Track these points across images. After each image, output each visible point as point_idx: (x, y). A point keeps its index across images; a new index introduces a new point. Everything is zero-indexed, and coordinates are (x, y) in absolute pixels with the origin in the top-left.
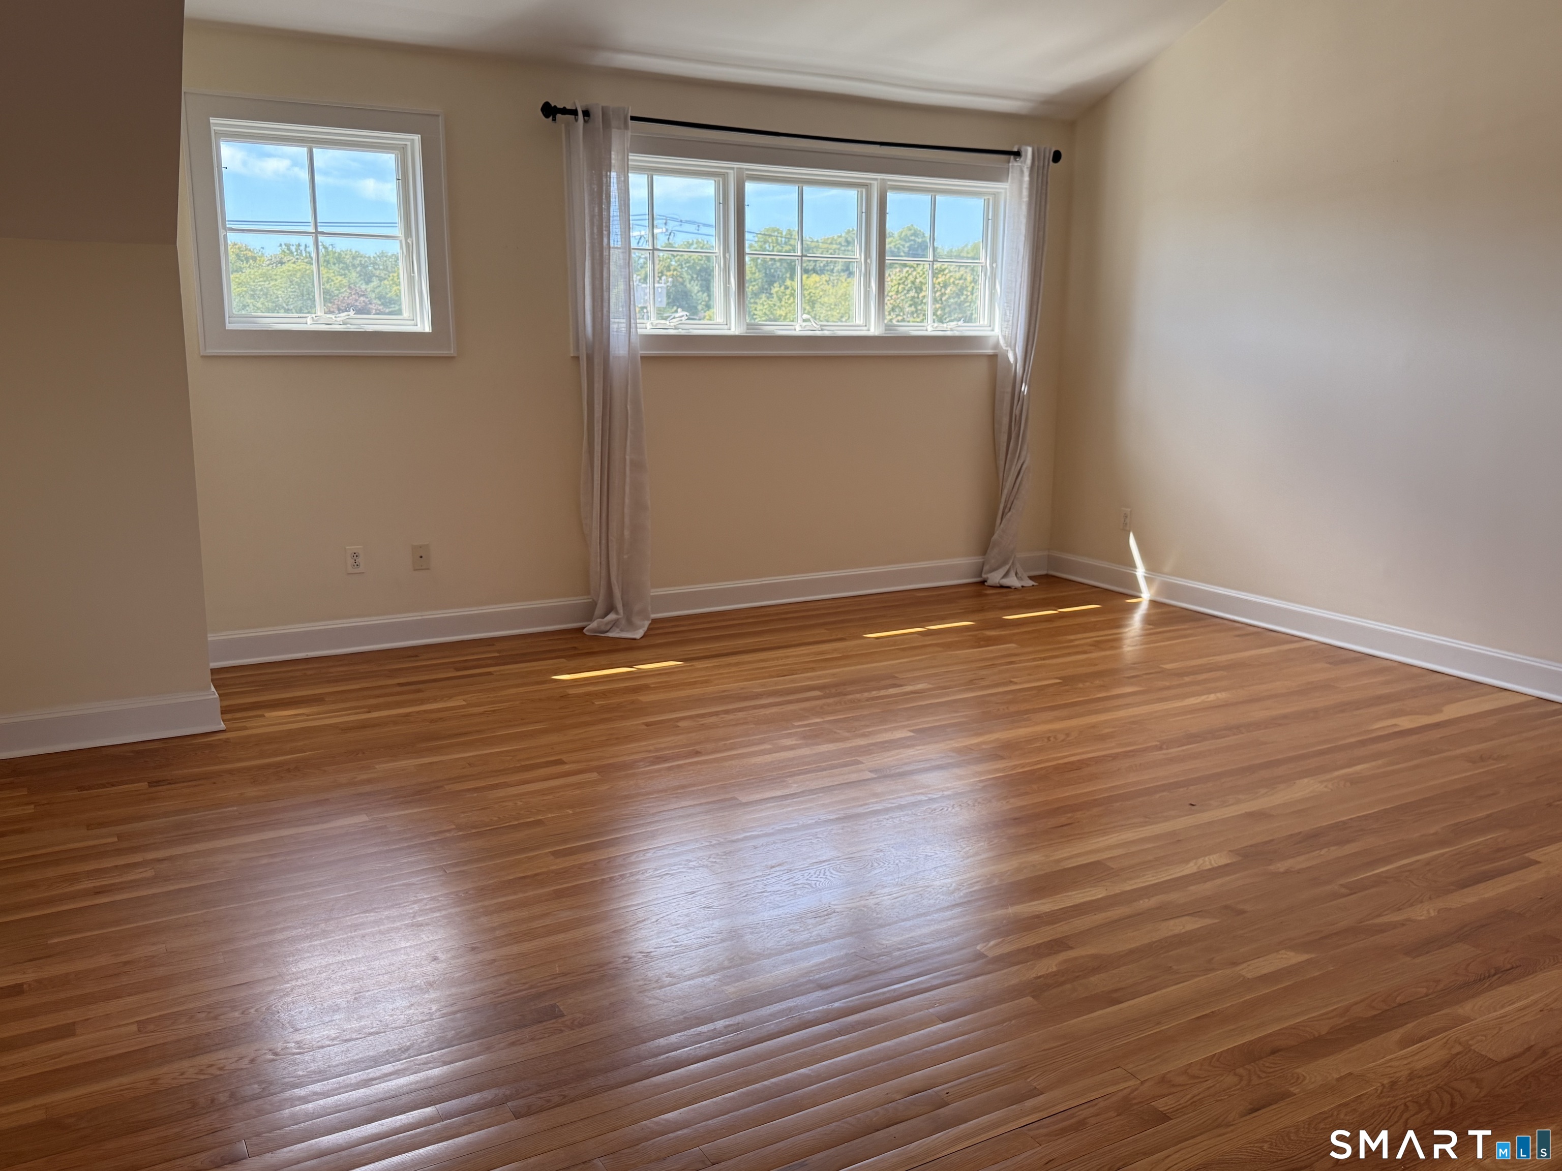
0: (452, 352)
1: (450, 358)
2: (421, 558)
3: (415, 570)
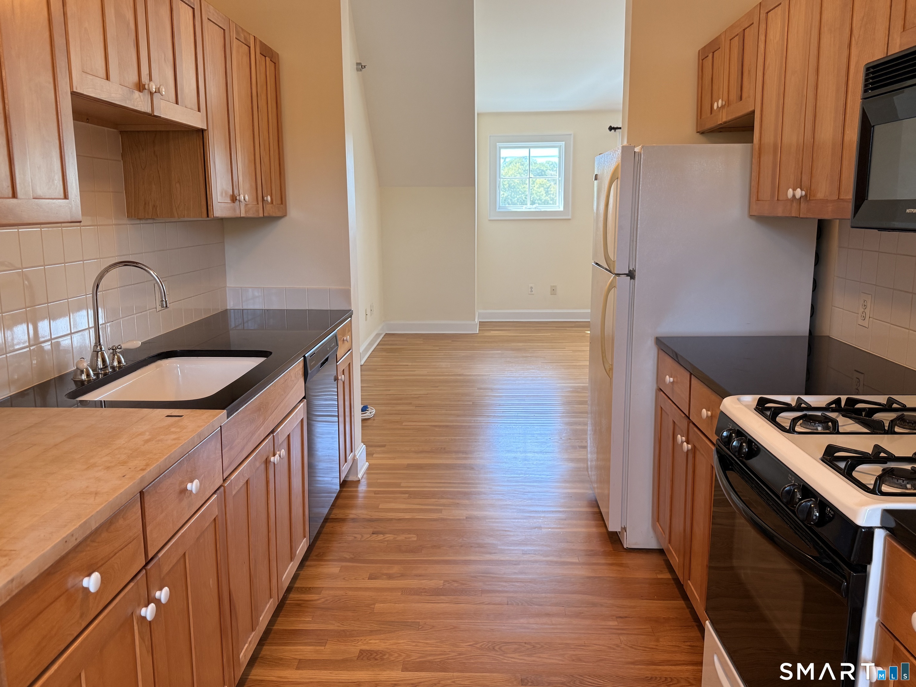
0: (569, 217)
1: (570, 219)
2: (554, 291)
3: (551, 294)
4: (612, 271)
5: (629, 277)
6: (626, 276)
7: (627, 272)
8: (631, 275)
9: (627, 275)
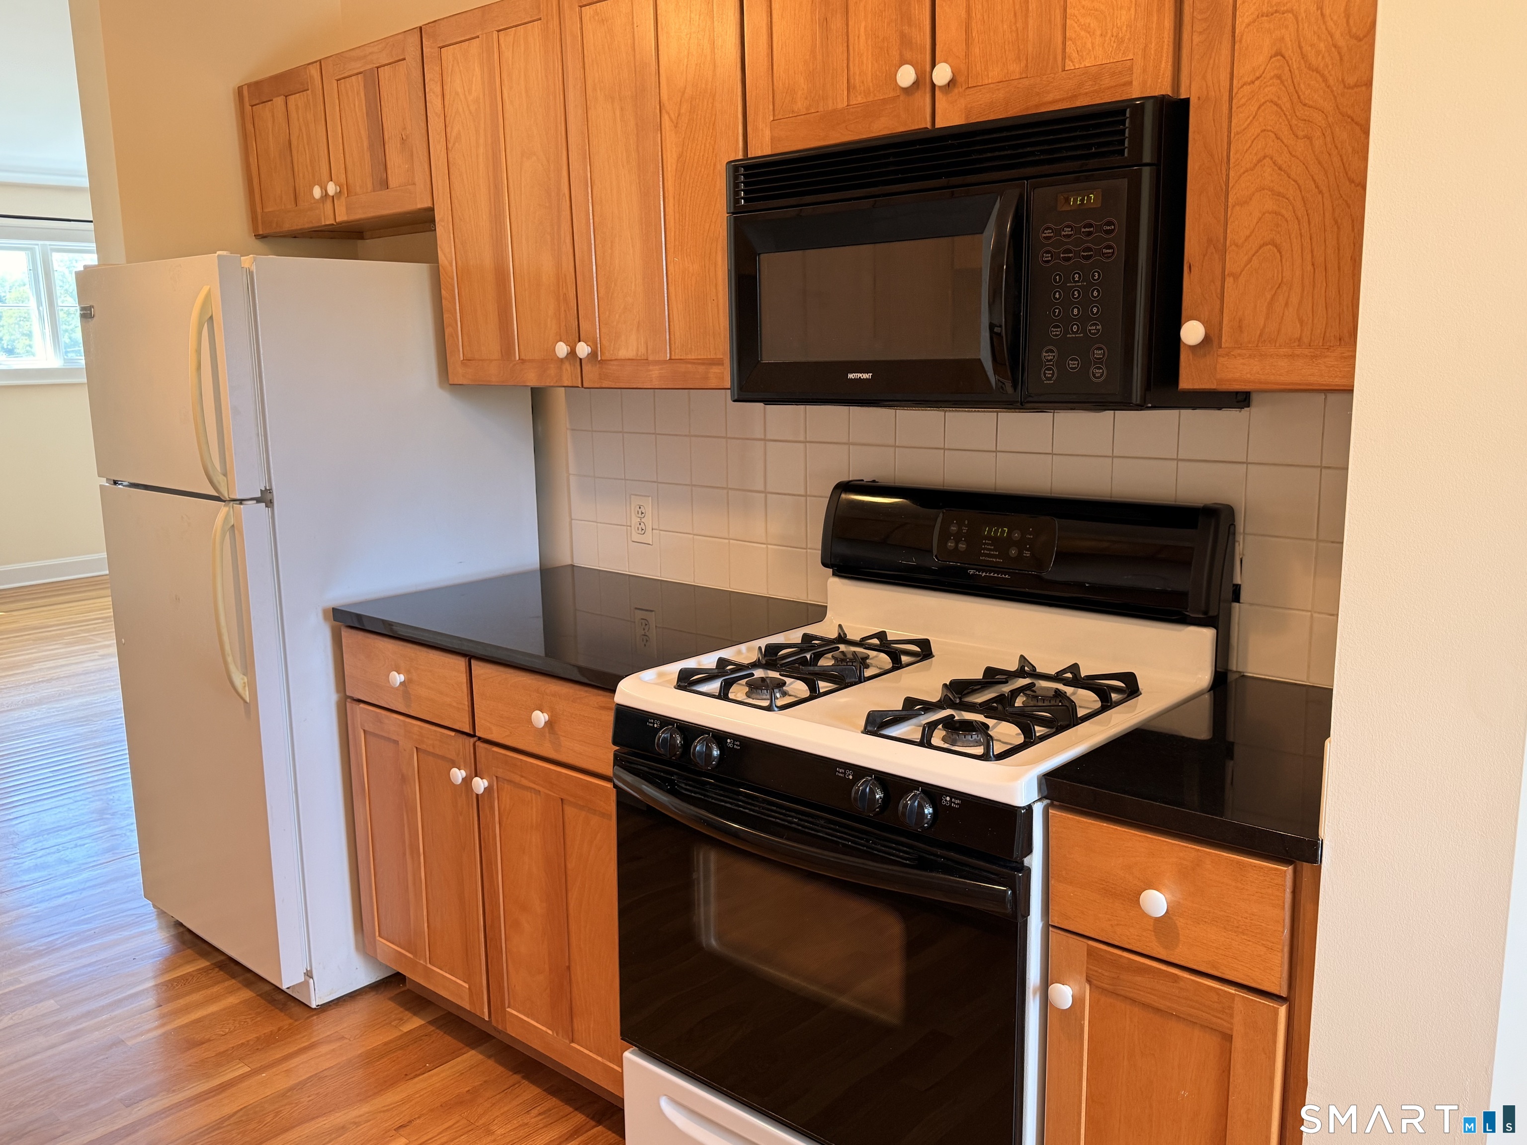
4: (226, 496)
5: (264, 504)
6: (255, 502)
7: (259, 495)
8: (266, 498)
9: (258, 500)
